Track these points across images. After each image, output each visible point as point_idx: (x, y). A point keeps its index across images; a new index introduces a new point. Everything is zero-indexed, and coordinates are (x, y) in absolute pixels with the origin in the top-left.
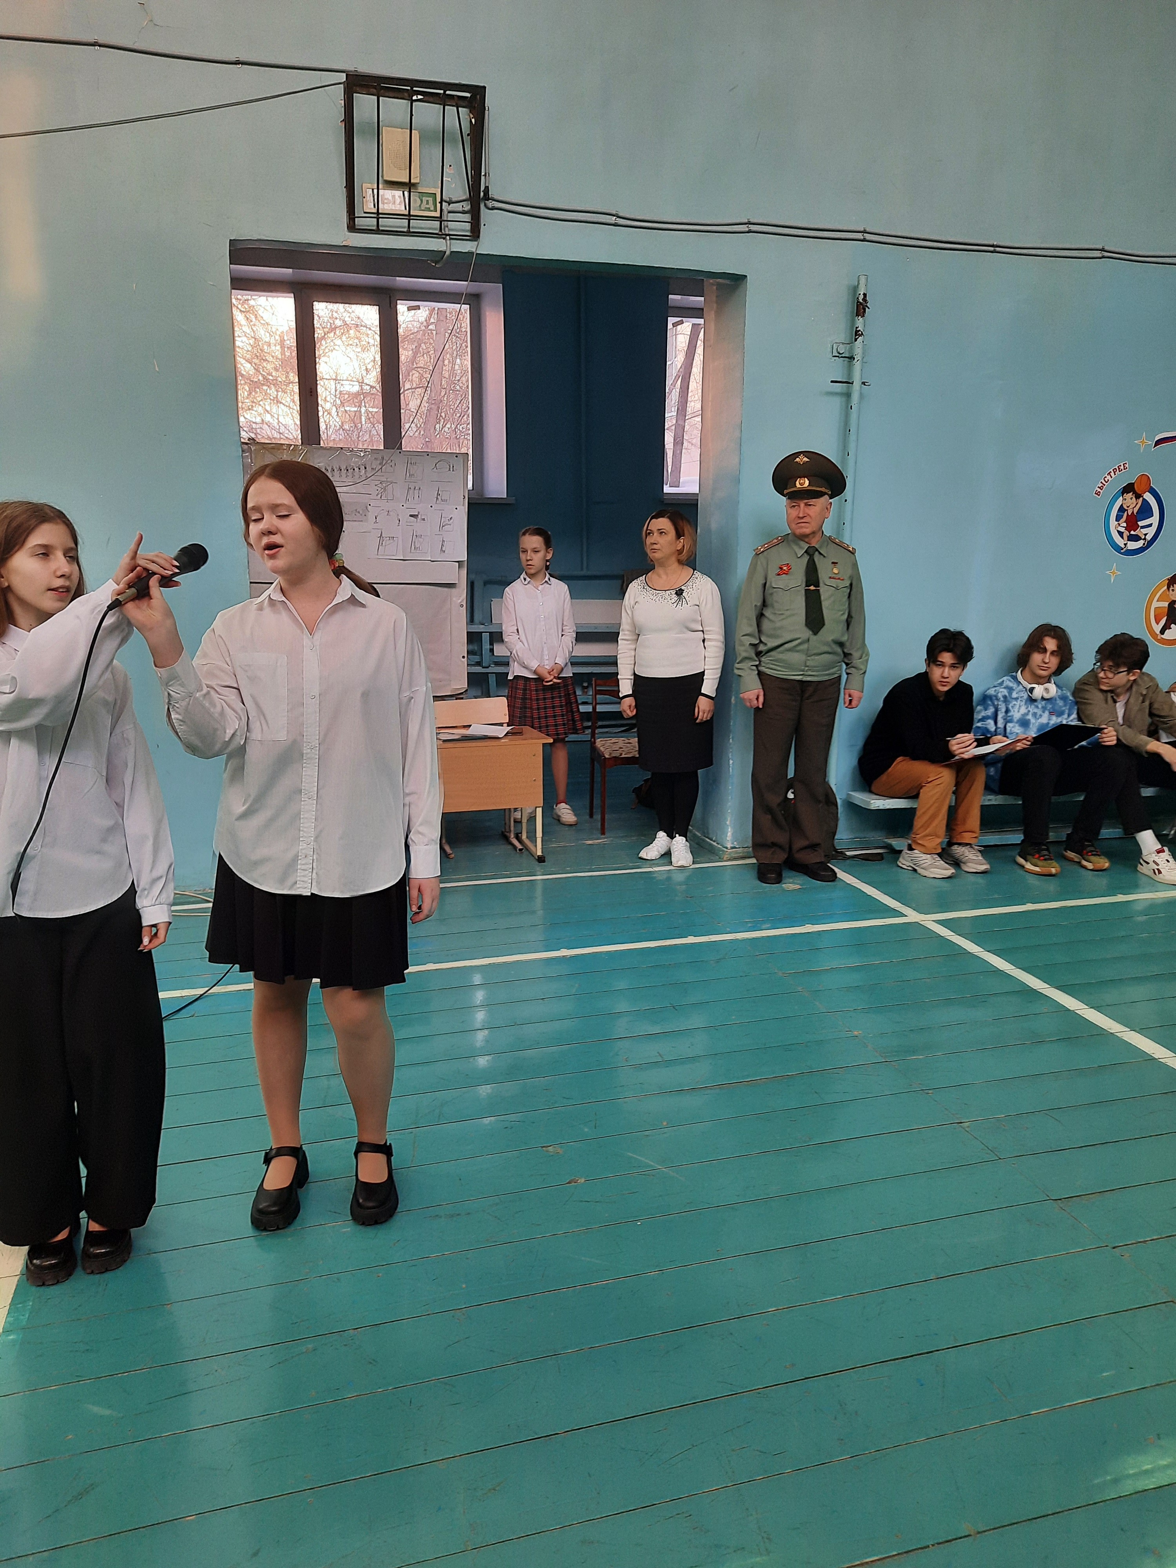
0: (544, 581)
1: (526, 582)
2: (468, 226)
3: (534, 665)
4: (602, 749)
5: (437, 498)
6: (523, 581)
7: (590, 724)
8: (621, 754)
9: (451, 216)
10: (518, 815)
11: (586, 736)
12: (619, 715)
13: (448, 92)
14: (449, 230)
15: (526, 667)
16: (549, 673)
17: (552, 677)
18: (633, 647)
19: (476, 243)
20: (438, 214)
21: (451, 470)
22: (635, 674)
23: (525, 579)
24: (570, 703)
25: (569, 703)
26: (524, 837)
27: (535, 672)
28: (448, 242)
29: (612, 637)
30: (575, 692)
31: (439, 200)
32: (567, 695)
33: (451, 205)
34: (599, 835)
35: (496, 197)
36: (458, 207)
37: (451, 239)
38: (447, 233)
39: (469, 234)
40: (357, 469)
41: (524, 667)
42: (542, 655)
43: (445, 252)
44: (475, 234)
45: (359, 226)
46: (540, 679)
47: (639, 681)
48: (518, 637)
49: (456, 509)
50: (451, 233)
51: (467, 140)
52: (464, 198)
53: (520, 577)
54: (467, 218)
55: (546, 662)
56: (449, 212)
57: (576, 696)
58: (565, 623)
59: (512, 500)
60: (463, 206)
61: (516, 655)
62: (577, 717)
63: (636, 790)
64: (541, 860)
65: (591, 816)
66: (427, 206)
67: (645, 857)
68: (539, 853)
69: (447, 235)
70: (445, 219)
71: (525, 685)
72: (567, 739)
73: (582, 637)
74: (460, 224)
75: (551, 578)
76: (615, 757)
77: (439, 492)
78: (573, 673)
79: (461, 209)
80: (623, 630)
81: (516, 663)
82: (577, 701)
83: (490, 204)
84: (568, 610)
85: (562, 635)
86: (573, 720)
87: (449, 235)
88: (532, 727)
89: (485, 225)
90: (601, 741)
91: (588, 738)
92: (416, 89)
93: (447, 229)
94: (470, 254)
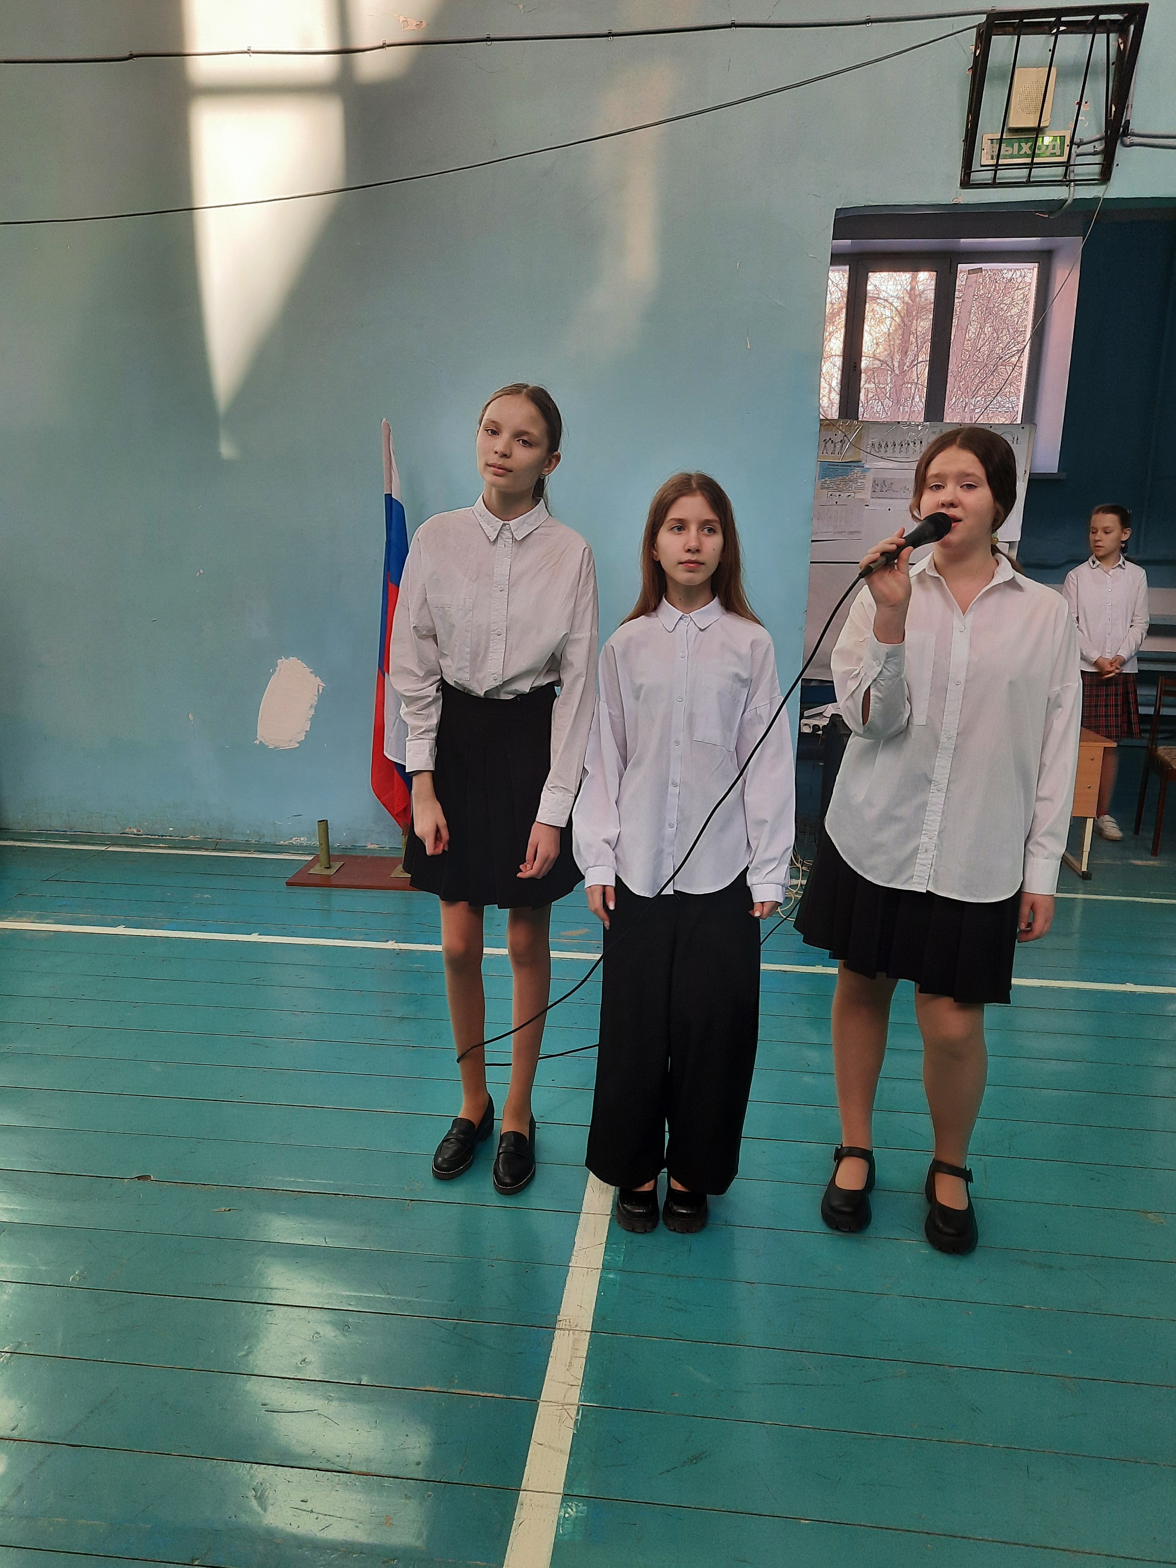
0: (1117, 564)
1: (1095, 566)
2: (1097, 169)
3: (1095, 658)
4: (1165, 758)
6: (1092, 564)
7: (1150, 728)
9: (1080, 160)
13: (1102, 17)
14: (1075, 175)
15: (1085, 659)
16: (1110, 667)
17: (1113, 672)
19: (1104, 187)
20: (1064, 159)
23: (1094, 562)
24: (1128, 703)
25: (1126, 702)
27: (1095, 667)
28: (1072, 188)
30: (1135, 691)
31: (1067, 142)
32: (1126, 694)
33: (1082, 147)
34: (1149, 856)
35: (1136, 131)
36: (1089, 148)
37: (1075, 185)
38: (1072, 178)
39: (1096, 177)
42: (1104, 648)
43: (1067, 200)
44: (1105, 176)
45: (973, 181)
46: (1099, 675)
50: (1076, 178)
51: (1112, 70)
52: (1098, 136)
54: (1098, 159)
55: (1108, 655)
56: (1077, 155)
57: (1136, 695)
58: (1134, 613)
59: (1064, 476)
60: (1094, 147)
62: (1134, 718)
64: (1086, 876)
65: (1138, 831)
66: (1053, 151)
68: (1083, 867)
69: (1071, 181)
70: (1073, 163)
73: (1159, 630)
74: (1089, 167)
75: (1125, 561)
78: (1139, 670)
79: (1092, 151)
82: (1136, 700)
83: (1128, 140)
84: (1142, 599)
85: (1131, 626)
86: (1129, 723)
87: (1074, 181)
89: (1117, 165)
90: (1166, 748)
91: (1144, 743)
92: (1063, 19)
93: (1072, 174)
94: (1097, 199)
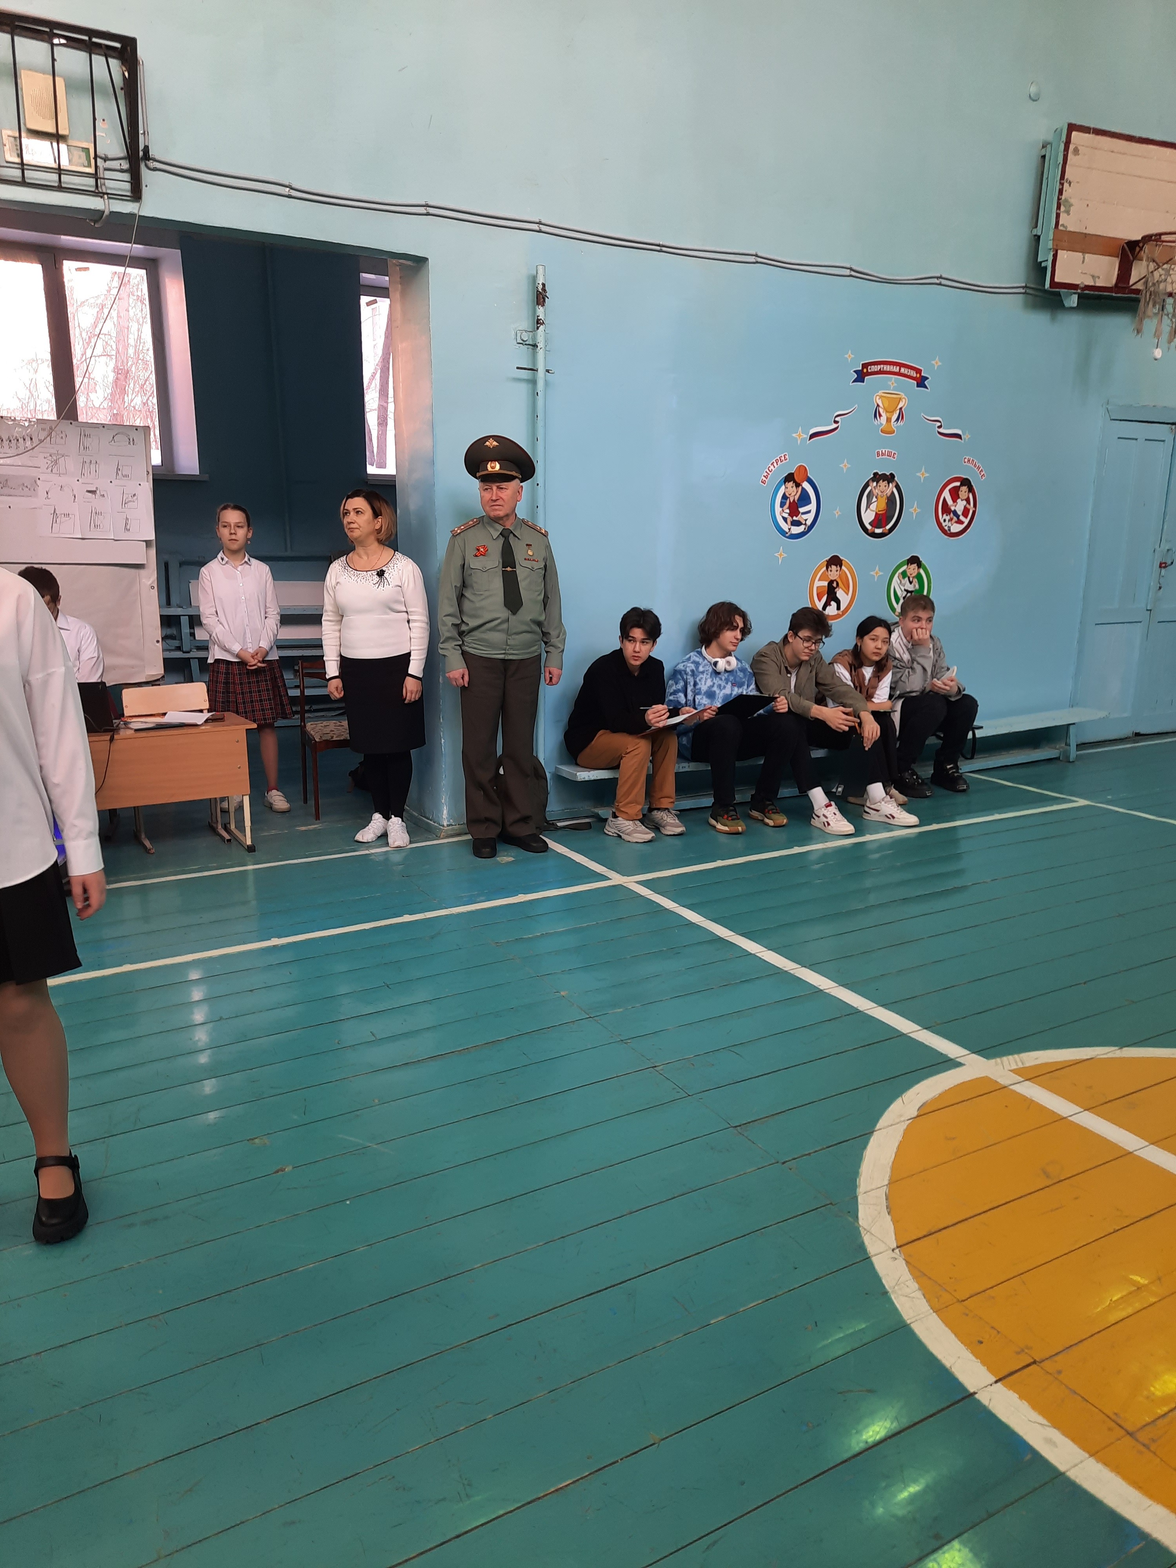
0: (243, 562)
1: (224, 562)
2: (127, 186)
3: (236, 648)
4: (312, 732)
5: (117, 473)
6: (221, 561)
7: (299, 709)
8: (332, 737)
9: (108, 174)
10: (225, 805)
11: (296, 720)
12: (326, 698)
13: (94, 40)
14: (107, 188)
15: (227, 651)
16: (253, 657)
17: (256, 661)
18: (337, 628)
19: (138, 204)
20: (91, 170)
21: (132, 443)
22: (341, 656)
23: (222, 559)
24: (278, 687)
25: (275, 687)
26: (233, 827)
27: (237, 656)
28: (106, 201)
29: (315, 619)
30: (282, 676)
31: (92, 155)
32: (274, 680)
33: (108, 162)
34: (313, 821)
35: (157, 158)
36: (115, 164)
37: (109, 198)
38: (104, 191)
39: (129, 194)
40: (21, 440)
41: (225, 651)
42: (245, 638)
43: (104, 212)
44: (136, 194)
45: (1, 176)
46: (243, 663)
47: (346, 663)
48: (218, 619)
49: (140, 485)
50: (109, 191)
51: (121, 95)
52: (121, 155)
53: (216, 557)
54: (126, 177)
55: (250, 645)
56: (106, 169)
57: (283, 680)
58: (268, 605)
59: (206, 477)
60: (121, 164)
61: (216, 638)
62: (285, 701)
63: (351, 774)
64: (251, 849)
65: (305, 801)
66: (80, 161)
67: (361, 840)
68: (249, 842)
69: (104, 194)
70: (102, 177)
71: (227, 669)
72: (276, 724)
73: (287, 620)
74: (119, 183)
75: (251, 558)
76: (326, 741)
77: (119, 467)
78: (279, 657)
79: (118, 167)
80: (326, 611)
81: (216, 646)
82: (285, 685)
83: (152, 164)
84: (271, 592)
85: (266, 617)
86: (282, 705)
87: (108, 194)
88: (237, 713)
89: (146, 186)
90: (311, 724)
91: (298, 722)
92: (55, 31)
93: (104, 188)
94: (132, 215)
